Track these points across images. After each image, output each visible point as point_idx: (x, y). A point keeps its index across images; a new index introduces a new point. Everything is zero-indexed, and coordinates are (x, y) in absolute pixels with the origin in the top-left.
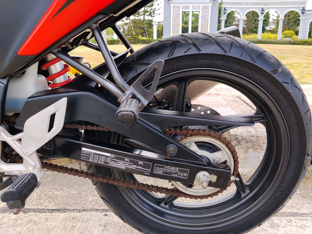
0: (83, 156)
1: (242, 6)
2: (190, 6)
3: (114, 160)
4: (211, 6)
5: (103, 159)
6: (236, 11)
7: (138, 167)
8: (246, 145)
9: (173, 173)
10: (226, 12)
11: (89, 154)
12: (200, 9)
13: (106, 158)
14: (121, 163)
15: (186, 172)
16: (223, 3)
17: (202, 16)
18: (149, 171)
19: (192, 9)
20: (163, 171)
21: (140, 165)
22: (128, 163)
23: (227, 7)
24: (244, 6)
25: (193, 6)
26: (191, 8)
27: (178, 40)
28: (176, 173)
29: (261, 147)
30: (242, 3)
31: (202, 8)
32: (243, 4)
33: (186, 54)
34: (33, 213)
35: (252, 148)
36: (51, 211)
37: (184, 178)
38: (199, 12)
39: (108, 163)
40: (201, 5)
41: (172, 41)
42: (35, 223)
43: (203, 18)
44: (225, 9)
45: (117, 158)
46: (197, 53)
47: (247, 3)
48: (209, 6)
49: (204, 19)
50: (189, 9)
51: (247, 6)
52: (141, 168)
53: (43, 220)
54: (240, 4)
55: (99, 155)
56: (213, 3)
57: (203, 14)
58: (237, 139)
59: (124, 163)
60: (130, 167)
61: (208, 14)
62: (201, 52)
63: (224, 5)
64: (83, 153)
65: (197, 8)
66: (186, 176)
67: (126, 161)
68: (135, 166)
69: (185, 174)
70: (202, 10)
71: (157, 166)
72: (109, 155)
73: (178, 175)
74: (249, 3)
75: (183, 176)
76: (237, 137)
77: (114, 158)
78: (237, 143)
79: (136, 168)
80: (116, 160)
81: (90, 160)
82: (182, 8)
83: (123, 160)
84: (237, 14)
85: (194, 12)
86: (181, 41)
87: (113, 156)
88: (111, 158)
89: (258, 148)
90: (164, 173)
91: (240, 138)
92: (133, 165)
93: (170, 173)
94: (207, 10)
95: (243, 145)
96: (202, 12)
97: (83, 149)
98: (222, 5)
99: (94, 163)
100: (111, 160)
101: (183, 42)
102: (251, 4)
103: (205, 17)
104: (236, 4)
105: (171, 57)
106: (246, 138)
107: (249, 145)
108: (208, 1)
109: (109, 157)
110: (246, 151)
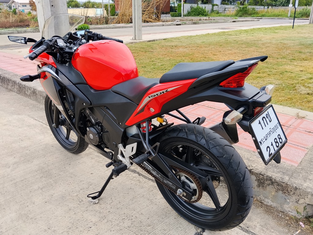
8: (278, 187)
28: (171, 185)
29: (289, 192)
34: (142, 177)
35: (282, 191)
36: (149, 179)
42: (140, 182)
53: (143, 182)
58: (271, 180)
76: (272, 179)
78: (271, 183)
89: (287, 192)
91: (273, 180)
95: (276, 186)
106: (278, 182)
107: (280, 187)
110: (277, 191)
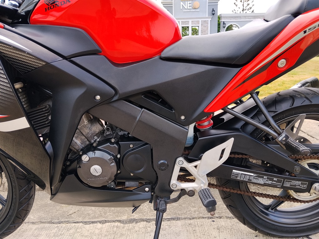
0: (233, 176)
1: (240, 19)
2: (190, 22)
3: (256, 178)
4: (210, 20)
5: (248, 177)
6: (234, 25)
7: (273, 182)
9: (297, 186)
10: (225, 26)
11: (238, 174)
12: (199, 24)
13: (250, 177)
14: (260, 180)
15: (306, 184)
16: (221, 17)
17: (201, 31)
18: (281, 185)
19: (192, 24)
20: (290, 184)
21: (275, 181)
22: (266, 179)
23: (226, 21)
24: (243, 19)
25: (192, 21)
26: (190, 23)
27: (294, 95)
28: (299, 185)
30: (240, 17)
31: (201, 23)
32: (242, 17)
33: (302, 105)
37: (304, 188)
38: (198, 26)
39: (251, 180)
40: (200, 20)
41: (290, 95)
43: (202, 33)
44: (224, 23)
45: (258, 177)
46: (310, 104)
47: (246, 17)
48: (208, 21)
49: (204, 33)
50: (189, 24)
51: (246, 19)
52: (275, 183)
54: (239, 18)
55: (245, 175)
56: (212, 17)
57: (203, 29)
59: (263, 180)
60: (267, 183)
61: (208, 28)
62: (312, 103)
63: (223, 19)
64: (233, 174)
65: (196, 23)
66: (305, 187)
67: (265, 179)
68: (271, 182)
69: (305, 186)
70: (201, 25)
71: (286, 181)
72: (252, 174)
73: (300, 186)
74: (248, 17)
75: (303, 187)
77: (256, 176)
79: (271, 183)
80: (257, 178)
81: (238, 178)
82: (181, 24)
83: (263, 177)
84: (236, 27)
85: (193, 27)
86: (297, 96)
87: (255, 175)
88: (254, 176)
90: (291, 185)
92: (270, 181)
93: (295, 186)
94: (207, 25)
96: (201, 26)
97: (234, 171)
98: (220, 19)
99: (241, 180)
100: (253, 178)
101: (299, 96)
102: (250, 18)
103: (205, 32)
104: (234, 18)
105: (292, 107)
108: (207, 16)
109: (252, 176)
